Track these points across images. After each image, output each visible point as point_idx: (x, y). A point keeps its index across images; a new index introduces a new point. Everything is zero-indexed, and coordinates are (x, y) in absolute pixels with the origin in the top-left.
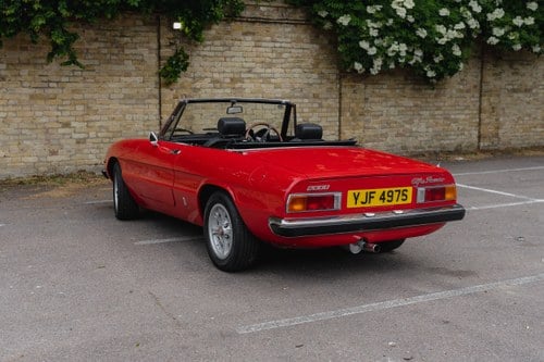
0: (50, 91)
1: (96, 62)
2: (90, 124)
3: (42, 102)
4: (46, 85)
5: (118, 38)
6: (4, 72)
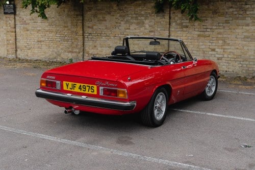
0: (207, 33)
1: (231, 19)
2: (225, 50)
3: (203, 38)
4: (205, 30)
5: (243, 6)
6: (188, 24)
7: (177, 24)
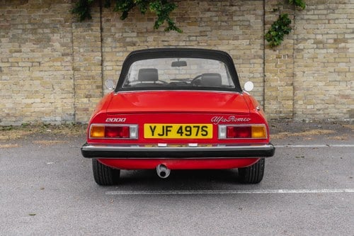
5: (228, 8)
6: (134, 40)
7: (115, 40)
